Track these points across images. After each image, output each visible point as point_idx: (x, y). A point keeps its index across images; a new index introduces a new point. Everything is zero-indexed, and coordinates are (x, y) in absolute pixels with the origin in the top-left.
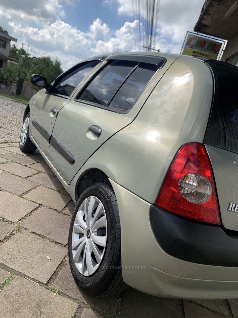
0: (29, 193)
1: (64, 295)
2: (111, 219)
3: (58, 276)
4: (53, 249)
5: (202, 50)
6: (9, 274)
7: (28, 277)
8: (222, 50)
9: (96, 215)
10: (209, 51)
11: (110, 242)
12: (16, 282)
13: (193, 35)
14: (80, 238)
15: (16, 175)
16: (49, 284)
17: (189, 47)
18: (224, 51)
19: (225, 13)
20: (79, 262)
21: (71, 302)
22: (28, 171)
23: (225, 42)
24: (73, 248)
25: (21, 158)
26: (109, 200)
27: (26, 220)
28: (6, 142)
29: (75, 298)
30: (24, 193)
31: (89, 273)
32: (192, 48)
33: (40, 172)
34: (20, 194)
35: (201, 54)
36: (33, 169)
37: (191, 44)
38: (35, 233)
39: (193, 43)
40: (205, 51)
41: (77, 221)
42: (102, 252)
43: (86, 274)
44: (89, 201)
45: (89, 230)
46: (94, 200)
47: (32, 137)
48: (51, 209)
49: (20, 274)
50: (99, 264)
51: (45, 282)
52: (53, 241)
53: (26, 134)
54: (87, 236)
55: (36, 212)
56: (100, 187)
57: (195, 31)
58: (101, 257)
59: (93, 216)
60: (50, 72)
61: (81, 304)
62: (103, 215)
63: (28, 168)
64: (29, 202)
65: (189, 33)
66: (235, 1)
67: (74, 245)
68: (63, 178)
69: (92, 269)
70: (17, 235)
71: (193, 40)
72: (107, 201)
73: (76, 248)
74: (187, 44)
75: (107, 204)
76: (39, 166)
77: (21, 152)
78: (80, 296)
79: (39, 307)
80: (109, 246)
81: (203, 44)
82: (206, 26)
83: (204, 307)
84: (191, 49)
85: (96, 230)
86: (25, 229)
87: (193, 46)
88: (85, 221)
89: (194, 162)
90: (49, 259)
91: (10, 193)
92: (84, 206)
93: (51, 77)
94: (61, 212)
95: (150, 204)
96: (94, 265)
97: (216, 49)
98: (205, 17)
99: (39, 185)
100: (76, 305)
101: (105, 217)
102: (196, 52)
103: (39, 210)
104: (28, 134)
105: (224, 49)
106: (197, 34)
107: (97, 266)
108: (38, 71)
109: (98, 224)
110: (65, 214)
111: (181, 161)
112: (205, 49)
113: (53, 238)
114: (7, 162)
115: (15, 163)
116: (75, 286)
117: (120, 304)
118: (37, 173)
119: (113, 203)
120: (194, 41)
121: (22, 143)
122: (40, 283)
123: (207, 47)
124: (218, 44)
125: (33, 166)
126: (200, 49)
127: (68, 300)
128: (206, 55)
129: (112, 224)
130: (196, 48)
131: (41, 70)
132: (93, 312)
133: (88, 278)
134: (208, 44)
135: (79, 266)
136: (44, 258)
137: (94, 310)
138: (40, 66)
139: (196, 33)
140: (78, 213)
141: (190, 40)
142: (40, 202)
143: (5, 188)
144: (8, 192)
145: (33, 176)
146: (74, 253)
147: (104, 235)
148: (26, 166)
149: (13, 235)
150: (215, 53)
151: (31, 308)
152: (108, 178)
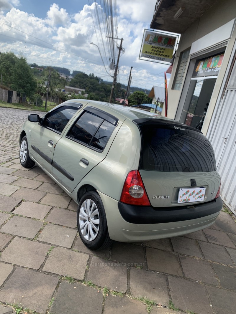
0: (43, 200)
1: (81, 252)
2: (100, 210)
3: (75, 244)
4: (69, 231)
5: (159, 44)
6: (51, 246)
7: (60, 246)
8: (177, 43)
9: (92, 209)
10: (166, 45)
11: (102, 221)
12: (56, 249)
13: (150, 32)
14: (84, 222)
15: (29, 188)
16: (72, 248)
17: (148, 43)
18: (179, 44)
19: (174, 15)
20: (86, 235)
21: (85, 254)
22: (36, 184)
23: (179, 36)
24: (81, 229)
25: (26, 173)
26: (98, 201)
27: (48, 218)
28: (8, 160)
29: (87, 253)
30: (40, 201)
31: (92, 239)
32: (151, 44)
33: (43, 183)
34: (38, 202)
35: (159, 48)
36: (38, 181)
37: (149, 40)
38: (56, 224)
39: (151, 39)
40: (162, 46)
41: (81, 213)
42: (98, 227)
43: (91, 240)
44: (87, 202)
45: (89, 218)
46: (90, 201)
47: (32, 157)
48: (60, 208)
49: (55, 245)
50: (97, 233)
51: (70, 247)
52: (67, 227)
53: (26, 154)
54: (89, 221)
55: (52, 212)
56: (92, 194)
57: (151, 27)
58: (98, 230)
59: (90, 210)
60: (16, 69)
61: (90, 255)
62: (96, 209)
63: (34, 181)
64: (46, 206)
65: (146, 30)
66: (180, 8)
67: (81, 227)
68: (63, 185)
69: (94, 236)
70: (46, 227)
71: (151, 36)
72: (97, 202)
73: (83, 228)
74: (145, 40)
75: (97, 203)
76: (41, 178)
77: (23, 167)
78: (89, 251)
79: (70, 258)
80: (101, 223)
81: (160, 40)
82: (160, 25)
83: (158, 249)
84: (149, 44)
85: (93, 217)
86: (50, 223)
87: (151, 42)
88: (86, 213)
89: (136, 178)
90: (68, 236)
91: (31, 202)
92: (84, 205)
93: (18, 74)
94: (67, 209)
95: (118, 201)
96: (95, 235)
97: (171, 42)
98: (157, 18)
99: (47, 193)
100: (88, 256)
101: (97, 210)
102: (154, 47)
103: (53, 210)
104: (28, 154)
105: (178, 43)
106: (154, 31)
107: (96, 235)
108: (4, 68)
109: (94, 214)
110: (70, 210)
111: (130, 178)
112: (162, 43)
113: (66, 225)
114: (18, 179)
115: (24, 179)
116: (86, 248)
117: (111, 253)
118: (42, 184)
119: (100, 202)
120: (151, 38)
121: (23, 161)
122: (68, 248)
123: (164, 42)
124: (173, 39)
125: (36, 179)
126: (158, 44)
127: (84, 254)
128: (164, 49)
129: (101, 213)
130: (154, 44)
131: (7, 68)
132: (97, 257)
133: (92, 242)
134: (164, 39)
135: (86, 237)
136: (66, 237)
137: (98, 256)
138: (5, 63)
139: (153, 29)
140: (81, 209)
141: (148, 36)
142: (52, 204)
143: (27, 199)
144: (30, 201)
145: (41, 187)
146: (82, 231)
147: (98, 218)
148: (33, 179)
149: (44, 227)
150: (171, 47)
151: (67, 259)
152: (96, 190)
